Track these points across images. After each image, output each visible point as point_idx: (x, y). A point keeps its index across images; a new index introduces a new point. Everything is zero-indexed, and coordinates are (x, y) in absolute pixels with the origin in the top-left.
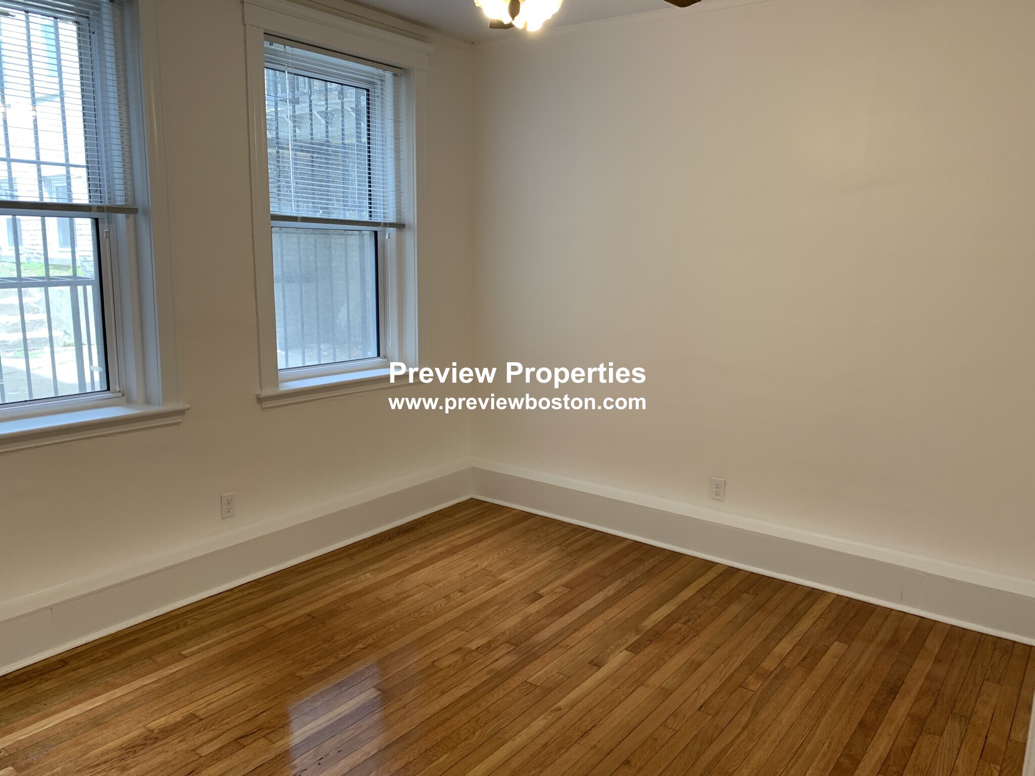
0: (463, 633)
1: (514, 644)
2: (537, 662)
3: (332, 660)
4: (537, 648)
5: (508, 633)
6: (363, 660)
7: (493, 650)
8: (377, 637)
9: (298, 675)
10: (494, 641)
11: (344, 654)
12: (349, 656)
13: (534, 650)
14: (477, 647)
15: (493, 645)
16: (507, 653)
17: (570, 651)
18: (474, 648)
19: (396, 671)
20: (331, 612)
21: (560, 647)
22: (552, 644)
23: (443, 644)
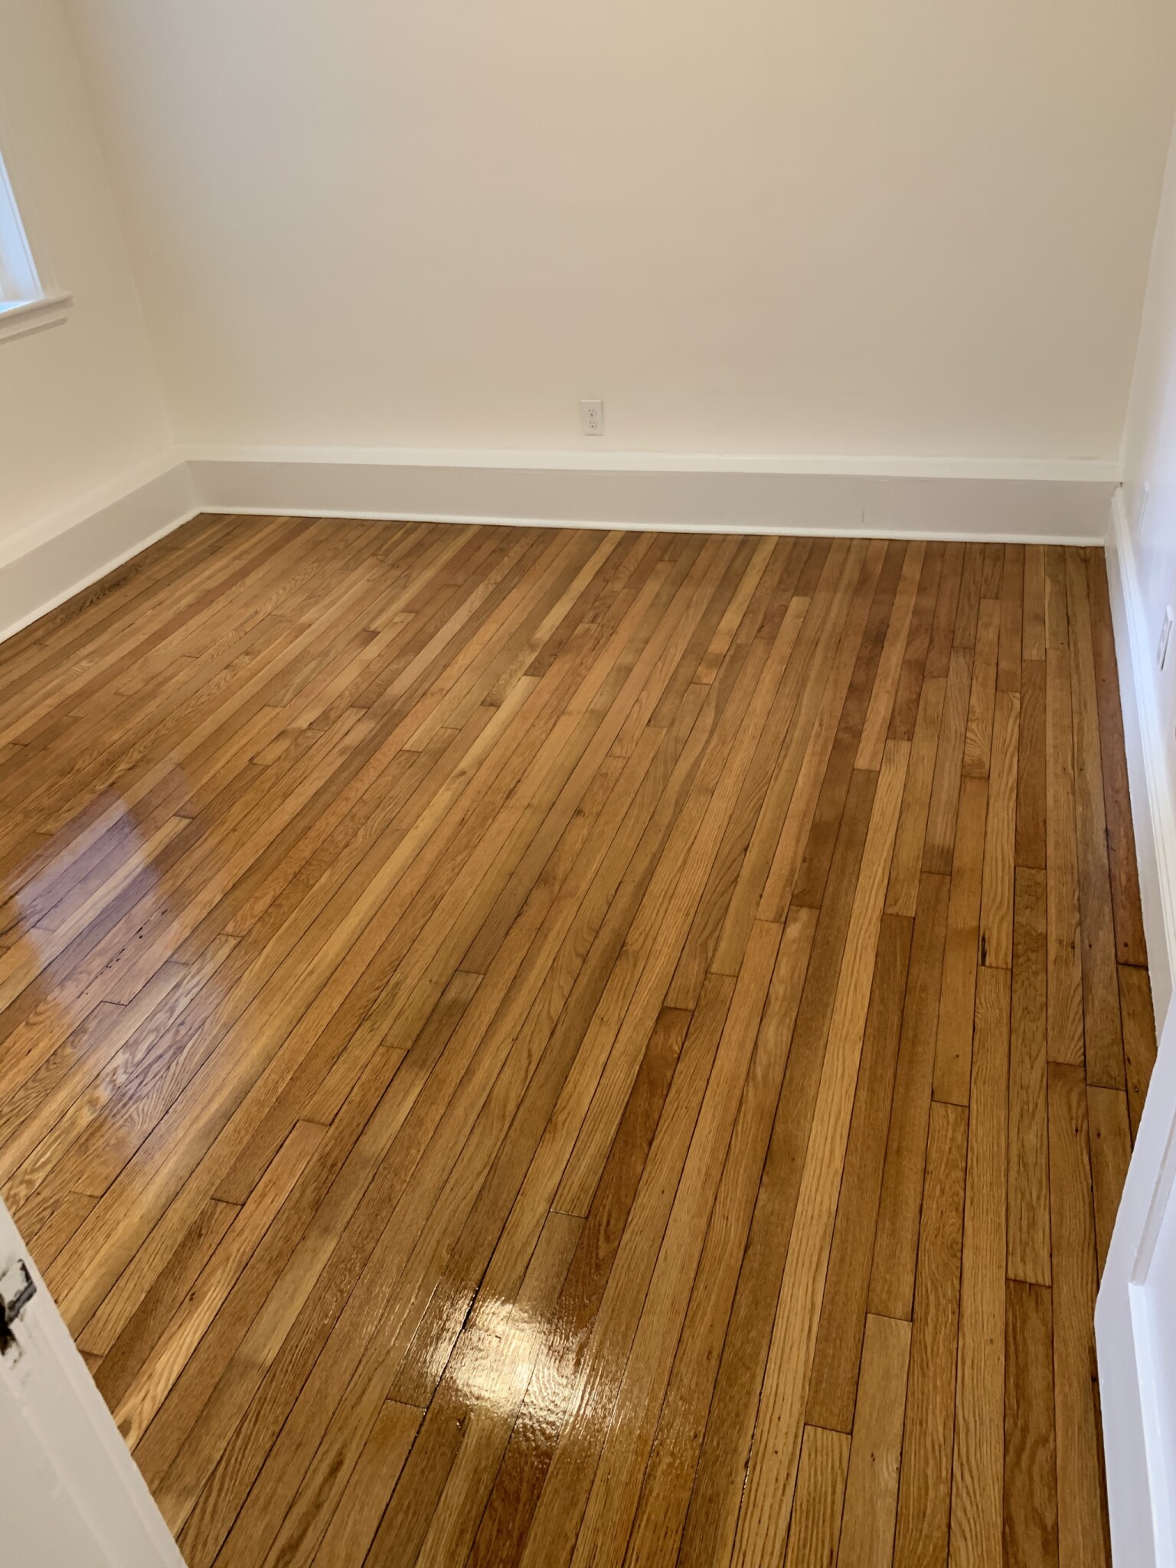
0: (278, 710)
1: (362, 707)
2: (408, 720)
3: (88, 798)
4: (398, 704)
5: (347, 693)
6: (138, 784)
7: (334, 722)
8: (145, 747)
9: (42, 831)
10: (331, 710)
11: (103, 783)
12: (112, 785)
13: (396, 708)
14: (308, 723)
15: (333, 715)
16: (359, 720)
17: (448, 695)
18: (305, 726)
19: (199, 787)
20: (50, 733)
21: (432, 694)
22: (419, 692)
23: (255, 731)
